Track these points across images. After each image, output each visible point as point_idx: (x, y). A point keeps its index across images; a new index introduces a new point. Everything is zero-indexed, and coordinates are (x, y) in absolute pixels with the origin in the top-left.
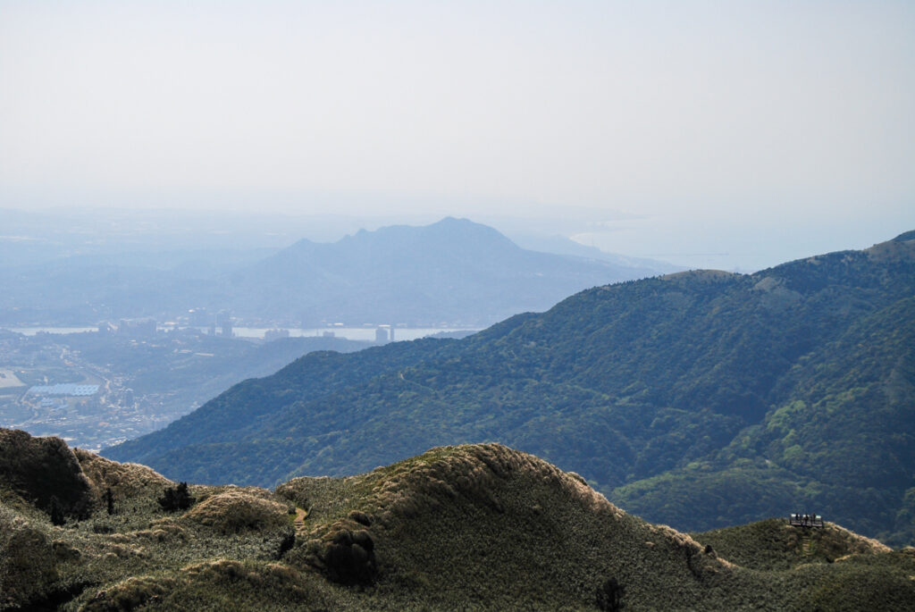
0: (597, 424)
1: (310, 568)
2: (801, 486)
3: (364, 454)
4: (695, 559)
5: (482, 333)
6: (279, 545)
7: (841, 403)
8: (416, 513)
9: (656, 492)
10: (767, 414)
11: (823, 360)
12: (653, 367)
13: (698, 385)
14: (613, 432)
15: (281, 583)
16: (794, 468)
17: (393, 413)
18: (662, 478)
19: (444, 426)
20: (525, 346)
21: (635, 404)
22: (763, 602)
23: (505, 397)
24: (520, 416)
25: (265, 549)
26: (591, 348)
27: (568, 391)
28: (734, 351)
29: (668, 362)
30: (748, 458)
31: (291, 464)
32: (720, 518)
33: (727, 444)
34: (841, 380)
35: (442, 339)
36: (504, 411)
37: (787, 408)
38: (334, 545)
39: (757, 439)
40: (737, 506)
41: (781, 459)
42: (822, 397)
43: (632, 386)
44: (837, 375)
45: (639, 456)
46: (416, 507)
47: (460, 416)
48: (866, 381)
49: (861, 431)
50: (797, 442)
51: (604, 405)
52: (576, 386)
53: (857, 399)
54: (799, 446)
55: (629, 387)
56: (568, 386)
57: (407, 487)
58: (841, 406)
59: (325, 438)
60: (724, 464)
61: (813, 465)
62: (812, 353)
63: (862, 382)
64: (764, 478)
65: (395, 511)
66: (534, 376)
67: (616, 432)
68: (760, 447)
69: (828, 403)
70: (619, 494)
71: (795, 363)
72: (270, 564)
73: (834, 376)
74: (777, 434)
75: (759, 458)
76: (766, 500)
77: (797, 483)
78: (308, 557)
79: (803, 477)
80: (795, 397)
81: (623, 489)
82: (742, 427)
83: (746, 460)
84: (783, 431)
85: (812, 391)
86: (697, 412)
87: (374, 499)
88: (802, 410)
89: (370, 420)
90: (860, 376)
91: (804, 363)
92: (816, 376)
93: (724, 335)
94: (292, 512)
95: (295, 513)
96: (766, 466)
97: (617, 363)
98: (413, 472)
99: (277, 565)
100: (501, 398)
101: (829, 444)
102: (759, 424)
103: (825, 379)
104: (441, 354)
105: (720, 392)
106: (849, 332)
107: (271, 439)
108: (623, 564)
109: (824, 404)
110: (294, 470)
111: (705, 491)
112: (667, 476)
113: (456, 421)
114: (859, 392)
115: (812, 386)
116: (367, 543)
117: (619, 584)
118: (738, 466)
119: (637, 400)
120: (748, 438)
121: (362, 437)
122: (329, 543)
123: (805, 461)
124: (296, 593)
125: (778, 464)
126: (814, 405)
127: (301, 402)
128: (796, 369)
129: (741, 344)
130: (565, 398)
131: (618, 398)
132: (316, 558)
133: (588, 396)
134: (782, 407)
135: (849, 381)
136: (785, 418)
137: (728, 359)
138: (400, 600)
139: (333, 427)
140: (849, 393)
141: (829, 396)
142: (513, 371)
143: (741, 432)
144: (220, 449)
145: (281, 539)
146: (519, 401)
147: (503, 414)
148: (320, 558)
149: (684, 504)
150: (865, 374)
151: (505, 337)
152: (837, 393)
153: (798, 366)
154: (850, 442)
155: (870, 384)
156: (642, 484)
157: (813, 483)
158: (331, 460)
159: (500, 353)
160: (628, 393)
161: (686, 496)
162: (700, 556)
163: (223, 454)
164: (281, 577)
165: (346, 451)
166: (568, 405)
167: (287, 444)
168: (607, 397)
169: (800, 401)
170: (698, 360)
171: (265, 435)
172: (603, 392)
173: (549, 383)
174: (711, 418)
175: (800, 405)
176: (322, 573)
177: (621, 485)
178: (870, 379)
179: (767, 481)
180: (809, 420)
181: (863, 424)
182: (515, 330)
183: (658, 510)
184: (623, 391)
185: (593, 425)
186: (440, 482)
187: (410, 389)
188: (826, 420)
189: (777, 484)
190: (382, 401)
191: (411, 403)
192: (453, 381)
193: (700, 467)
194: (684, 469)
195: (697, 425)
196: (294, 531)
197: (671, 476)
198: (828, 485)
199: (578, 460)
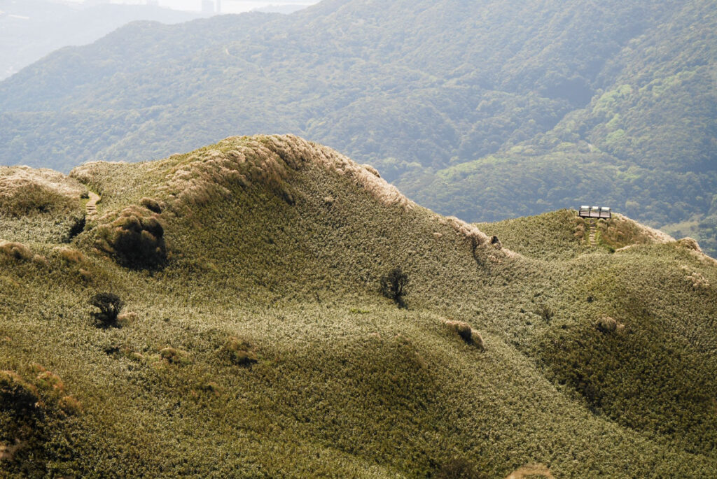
0: (423, 105)
1: (99, 252)
2: (622, 170)
3: (187, 130)
4: (481, 249)
5: (311, 9)
6: (70, 228)
7: (668, 88)
8: (207, 201)
9: (478, 175)
10: (593, 98)
11: (653, 44)
12: (482, 49)
13: (526, 68)
14: (438, 115)
15: (68, 267)
16: (615, 152)
17: (217, 89)
18: (485, 161)
19: (270, 105)
20: (354, 23)
21: (462, 87)
22: (541, 290)
23: (331, 76)
24: (345, 96)
25: (54, 231)
26: (421, 28)
27: (396, 72)
28: (564, 33)
29: (497, 44)
30: (572, 142)
31: (112, 137)
32: (539, 201)
33: (552, 128)
34: (670, 64)
35: (269, 14)
36: (330, 91)
37: (613, 92)
38: (123, 231)
39: (582, 123)
40: (557, 189)
41: (603, 143)
42: (649, 80)
43: (460, 67)
44: (666, 59)
45: (464, 139)
46: (208, 196)
47: (286, 94)
48: (694, 65)
49: (685, 115)
50: (621, 127)
51: (432, 86)
52: (404, 67)
53: (684, 83)
54: (622, 131)
55: (457, 69)
56: (396, 67)
57: (199, 176)
58: (667, 91)
59: (148, 111)
60: (547, 148)
61: (634, 149)
62: (643, 36)
63: (690, 66)
64: (585, 162)
65: (187, 201)
66: (362, 55)
67: (442, 114)
68: (583, 132)
69: (655, 87)
70: (442, 176)
71: (625, 46)
72: (57, 248)
73: (663, 60)
74: (602, 118)
75: (583, 143)
76: (587, 184)
77: (617, 168)
78: (97, 241)
79: (623, 162)
80: (622, 81)
81: (446, 171)
82: (567, 111)
83: (569, 144)
84: (607, 116)
85: (640, 74)
86: (525, 95)
87: (166, 187)
88: (628, 95)
89: (193, 95)
90: (689, 60)
91: (634, 46)
92: (645, 60)
93: (555, 17)
94: (85, 197)
95: (88, 197)
96: (588, 151)
97: (446, 44)
98: (205, 161)
99: (64, 248)
100: (328, 77)
101: (652, 129)
102: (584, 108)
103: (653, 63)
104: (268, 29)
105: (547, 75)
106: (682, 14)
107: (91, 111)
108: (410, 254)
109: (650, 88)
110: (114, 142)
111: (527, 175)
112: (490, 159)
113: (281, 99)
114: (686, 76)
115: (639, 70)
116: (157, 230)
117: (403, 272)
118: (561, 150)
119: (464, 82)
120: (572, 122)
121: (185, 113)
122: (118, 229)
123: (628, 145)
124: (83, 277)
125: (600, 148)
126: (640, 90)
127: (122, 74)
128: (625, 53)
129: (571, 26)
130: (393, 79)
131: (445, 80)
132: (106, 243)
133: (415, 78)
134: (608, 91)
135: (678, 65)
136: (611, 103)
137: (558, 41)
138: (187, 285)
139: (155, 100)
140: (676, 77)
141: (657, 81)
142: (341, 49)
143: (567, 116)
144: (38, 119)
145: (73, 223)
146: (346, 81)
147: (329, 94)
148: (109, 242)
149: (505, 187)
150: (694, 57)
151: (333, 14)
152: (663, 77)
153: (628, 49)
154: (673, 126)
155: (698, 68)
156: (465, 166)
157: (634, 168)
158: (153, 134)
159: (328, 31)
160: (455, 76)
161: (507, 180)
162: (485, 246)
163: (42, 123)
164: (68, 261)
165: (168, 126)
166: (395, 86)
167: (108, 116)
168: (434, 79)
169: (627, 85)
170: (528, 43)
171: (86, 105)
172: (431, 74)
173: (376, 63)
174: (538, 101)
175: (626, 89)
176: (111, 257)
177: (444, 168)
178: (698, 62)
179: (588, 165)
180: (634, 105)
181: (688, 108)
182: (343, 6)
183: (480, 193)
184: (451, 73)
185: (418, 107)
186: (233, 171)
187: (234, 65)
188: (651, 105)
189: (597, 168)
190: (206, 76)
191: (235, 80)
192: (280, 58)
193: (523, 150)
194: (507, 152)
195: (523, 108)
196: (85, 215)
197: (494, 159)
198: (648, 170)
199: (402, 142)
